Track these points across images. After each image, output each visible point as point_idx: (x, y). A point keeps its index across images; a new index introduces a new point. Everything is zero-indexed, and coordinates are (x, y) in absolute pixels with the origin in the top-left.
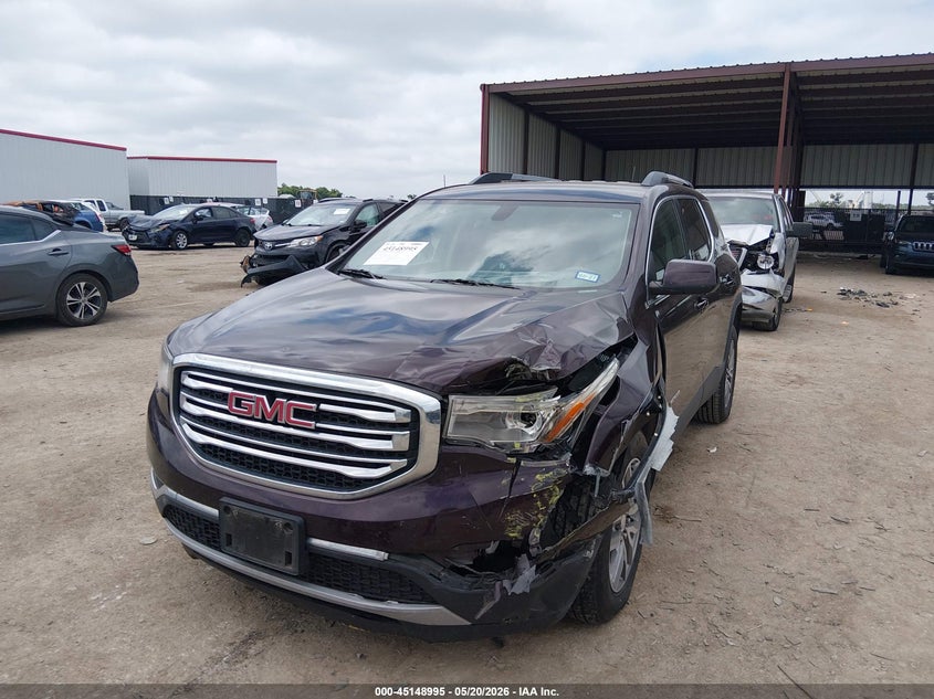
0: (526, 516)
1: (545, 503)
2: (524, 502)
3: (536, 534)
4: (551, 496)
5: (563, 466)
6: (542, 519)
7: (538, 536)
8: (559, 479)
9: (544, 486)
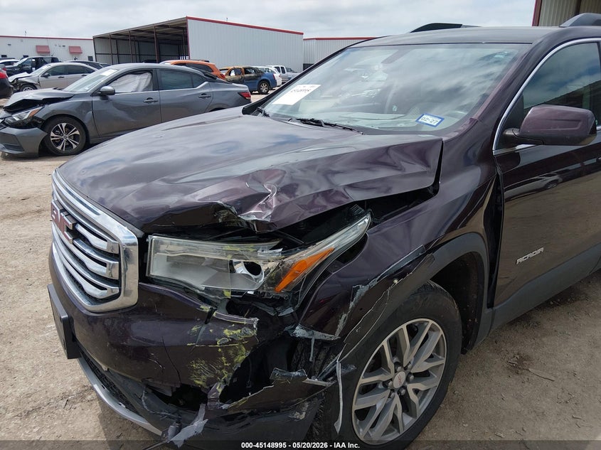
0: (211, 369)
1: (230, 360)
2: (209, 353)
3: (219, 388)
4: (236, 355)
5: (251, 326)
6: (227, 375)
7: (220, 390)
8: (246, 339)
9: (230, 342)
